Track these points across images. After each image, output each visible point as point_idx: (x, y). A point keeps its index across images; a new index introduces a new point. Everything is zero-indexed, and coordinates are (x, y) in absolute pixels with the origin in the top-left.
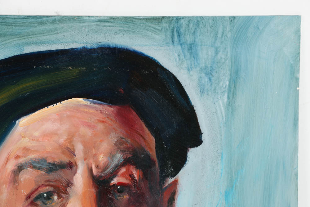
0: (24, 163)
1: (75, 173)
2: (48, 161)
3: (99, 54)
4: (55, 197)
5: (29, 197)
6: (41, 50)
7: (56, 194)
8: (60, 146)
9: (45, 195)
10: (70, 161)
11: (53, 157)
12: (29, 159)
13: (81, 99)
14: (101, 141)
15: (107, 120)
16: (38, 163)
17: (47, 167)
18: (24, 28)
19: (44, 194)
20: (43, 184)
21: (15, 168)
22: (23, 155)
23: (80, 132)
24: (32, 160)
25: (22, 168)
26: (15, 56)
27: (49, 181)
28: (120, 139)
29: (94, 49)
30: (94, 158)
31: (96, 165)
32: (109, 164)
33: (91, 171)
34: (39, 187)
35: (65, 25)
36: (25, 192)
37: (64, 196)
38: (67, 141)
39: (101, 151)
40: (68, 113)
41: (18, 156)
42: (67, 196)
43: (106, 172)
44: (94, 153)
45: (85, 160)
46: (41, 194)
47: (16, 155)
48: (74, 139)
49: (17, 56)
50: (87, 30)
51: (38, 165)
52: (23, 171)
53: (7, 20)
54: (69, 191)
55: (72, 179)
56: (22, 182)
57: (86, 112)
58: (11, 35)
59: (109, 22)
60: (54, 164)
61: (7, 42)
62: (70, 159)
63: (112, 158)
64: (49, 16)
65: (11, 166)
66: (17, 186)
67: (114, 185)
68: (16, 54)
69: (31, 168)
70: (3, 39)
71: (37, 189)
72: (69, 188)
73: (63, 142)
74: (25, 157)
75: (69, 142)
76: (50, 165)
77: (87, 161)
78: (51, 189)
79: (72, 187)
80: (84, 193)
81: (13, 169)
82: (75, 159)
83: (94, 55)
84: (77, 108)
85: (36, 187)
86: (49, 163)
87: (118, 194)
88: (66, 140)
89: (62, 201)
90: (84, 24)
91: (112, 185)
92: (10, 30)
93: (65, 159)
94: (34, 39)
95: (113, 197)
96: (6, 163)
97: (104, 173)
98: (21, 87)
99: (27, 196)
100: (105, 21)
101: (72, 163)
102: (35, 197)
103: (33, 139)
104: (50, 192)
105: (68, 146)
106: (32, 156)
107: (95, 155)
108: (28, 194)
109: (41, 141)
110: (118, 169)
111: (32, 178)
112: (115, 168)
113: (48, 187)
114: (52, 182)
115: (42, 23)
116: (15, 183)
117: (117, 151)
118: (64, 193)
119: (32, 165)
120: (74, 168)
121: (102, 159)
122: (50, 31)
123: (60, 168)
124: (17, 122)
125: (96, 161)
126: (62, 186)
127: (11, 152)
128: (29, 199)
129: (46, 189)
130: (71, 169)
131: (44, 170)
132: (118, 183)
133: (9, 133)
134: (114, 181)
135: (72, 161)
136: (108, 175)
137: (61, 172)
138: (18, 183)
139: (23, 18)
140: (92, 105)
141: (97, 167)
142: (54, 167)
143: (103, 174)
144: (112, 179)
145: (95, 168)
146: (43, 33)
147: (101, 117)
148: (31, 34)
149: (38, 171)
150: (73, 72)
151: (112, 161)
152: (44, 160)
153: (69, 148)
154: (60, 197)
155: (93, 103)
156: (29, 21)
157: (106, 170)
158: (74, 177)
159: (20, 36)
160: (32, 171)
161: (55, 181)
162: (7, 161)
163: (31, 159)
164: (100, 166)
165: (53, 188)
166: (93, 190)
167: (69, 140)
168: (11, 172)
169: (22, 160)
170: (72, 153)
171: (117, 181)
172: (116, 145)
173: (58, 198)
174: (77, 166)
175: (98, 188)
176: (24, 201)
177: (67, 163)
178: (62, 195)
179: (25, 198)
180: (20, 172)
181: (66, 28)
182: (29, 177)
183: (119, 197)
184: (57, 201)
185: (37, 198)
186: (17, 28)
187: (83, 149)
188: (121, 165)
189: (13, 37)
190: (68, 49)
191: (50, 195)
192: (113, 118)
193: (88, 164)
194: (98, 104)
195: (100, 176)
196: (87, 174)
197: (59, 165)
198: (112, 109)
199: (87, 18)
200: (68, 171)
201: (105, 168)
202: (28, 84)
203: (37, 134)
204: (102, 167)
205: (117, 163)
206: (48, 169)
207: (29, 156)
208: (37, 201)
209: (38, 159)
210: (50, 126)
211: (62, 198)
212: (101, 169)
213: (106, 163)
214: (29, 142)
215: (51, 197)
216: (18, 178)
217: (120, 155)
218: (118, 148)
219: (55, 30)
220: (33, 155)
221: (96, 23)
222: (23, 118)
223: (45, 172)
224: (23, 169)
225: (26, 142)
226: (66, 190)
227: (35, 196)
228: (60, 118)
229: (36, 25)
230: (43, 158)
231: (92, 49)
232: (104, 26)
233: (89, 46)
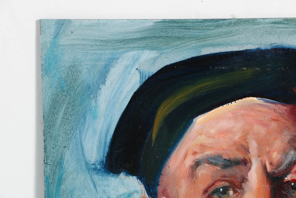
0: (201, 158)
1: (250, 169)
2: (223, 158)
3: (273, 54)
4: (231, 192)
5: (206, 191)
6: (217, 52)
7: (232, 189)
8: (235, 143)
9: (221, 190)
10: (244, 158)
11: (228, 153)
12: (206, 155)
13: (255, 99)
14: (275, 139)
15: (280, 118)
16: (214, 159)
17: (223, 163)
18: (202, 31)
19: (220, 188)
20: (219, 180)
21: (193, 163)
22: (200, 151)
23: (254, 130)
24: (209, 156)
25: (199, 163)
26: (192, 58)
27: (224, 176)
28: (293, 137)
29: (268, 50)
30: (267, 156)
31: (270, 162)
32: (283, 161)
33: (265, 167)
34: (216, 182)
35: (241, 28)
36: (202, 187)
37: (239, 191)
38: (241, 139)
39: (274, 148)
40: (243, 112)
41: (195, 152)
42: (242, 192)
43: (280, 169)
44: (268, 150)
45: (259, 157)
46: (218, 188)
47: (193, 151)
48: (248, 137)
49: (195, 57)
50: (261, 32)
51: (214, 161)
52: (200, 166)
53: (186, 24)
54: (244, 187)
55: (247, 175)
56: (200, 177)
57: (260, 111)
58: (189, 38)
59: (283, 24)
60: (229, 161)
61: (185, 44)
62: (244, 156)
63: (286, 155)
64: (225, 20)
65: (189, 162)
66: (195, 181)
67: (288, 181)
68: (193, 56)
69: (207, 164)
70: (182, 42)
71: (213, 184)
72: (244, 183)
73: (237, 139)
74: (202, 153)
75: (243, 139)
76: (226, 161)
77: (261, 158)
78: (227, 184)
79: (247, 183)
80: (258, 189)
81: (190, 164)
82: (249, 155)
83: (268, 56)
84: (252, 107)
85: (212, 182)
86: (225, 160)
87: (292, 191)
88: (241, 137)
89: (237, 196)
90: (258, 27)
91: (285, 181)
92: (189, 33)
93: (240, 156)
94: (211, 42)
95: (288, 193)
96: (185, 159)
97: (278, 170)
98: (198, 87)
99: (204, 190)
100: (279, 23)
101: (246, 160)
102: (212, 192)
103: (210, 136)
104: (226, 186)
105: (243, 144)
106: (208, 153)
107: (269, 152)
108: (205, 189)
109: (216, 139)
110: (291, 166)
111: (208, 173)
112: (289, 165)
113: (223, 183)
114: (228, 177)
115: (218, 26)
116: (193, 177)
117: (291, 148)
118: (239, 188)
119: (208, 161)
120: (248, 165)
121: (276, 156)
122: (226, 33)
123: (235, 164)
124: (194, 120)
125: (270, 158)
126: (237, 181)
127: (189, 148)
128: (206, 193)
129: (222, 184)
130: (246, 165)
131: (220, 166)
132: (292, 180)
133: (187, 131)
134: (288, 178)
135: (246, 158)
136: (282, 172)
137: (236, 168)
138: (196, 178)
139: (201, 22)
140: (265, 104)
141: (271, 164)
142: (229, 163)
143: (276, 171)
144: (286, 176)
145: (269, 165)
146: (219, 36)
147: (274, 115)
148: (208, 36)
149: (214, 166)
150: (247, 72)
151: (286, 158)
152: (220, 156)
153: (244, 146)
154: (235, 192)
155: (267, 102)
156: (206, 25)
157: (280, 167)
158: (249, 173)
159: (197, 38)
160: (209, 167)
161: (231, 177)
162: (185, 157)
163: (207, 155)
164: (273, 163)
165: (229, 183)
166: (268, 186)
167: (243, 138)
168: (189, 168)
169: (199, 156)
170: (246, 150)
171: (291, 178)
172: (289, 142)
173: (233, 193)
174: (251, 162)
175: (272, 184)
176: (202, 195)
177: (242, 159)
178: (238, 190)
179: (202, 192)
180: (197, 167)
181: (241, 30)
182: (206, 172)
183: (293, 193)
184: (232, 196)
185: (214, 192)
186: (195, 31)
187: (257, 147)
188: (294, 162)
189: (191, 39)
190: (243, 51)
191: (226, 190)
192: (286, 117)
193: (262, 161)
194: (272, 103)
195: (274, 173)
196: (261, 171)
197: (234, 162)
198: (285, 108)
199: (262, 20)
200: (243, 167)
201: (279, 166)
202: (205, 84)
203: (213, 131)
204: (275, 164)
205: (291, 160)
206: (224, 165)
207: (205, 152)
208: (214, 195)
209: (214, 156)
210: (225, 124)
211: (237, 193)
212: (275, 166)
213: (279, 160)
214: (205, 139)
215: (227, 192)
216: (196, 174)
217: (293, 152)
218: (291, 146)
219: (231, 32)
220: (210, 151)
221: (270, 25)
222: (199, 116)
223: (221, 168)
224: (201, 165)
225: (203, 139)
226: (241, 186)
227: (212, 190)
228: (235, 116)
229: (212, 28)
230: (219, 154)
231: (266, 50)
232: (278, 28)
233: (263, 48)
